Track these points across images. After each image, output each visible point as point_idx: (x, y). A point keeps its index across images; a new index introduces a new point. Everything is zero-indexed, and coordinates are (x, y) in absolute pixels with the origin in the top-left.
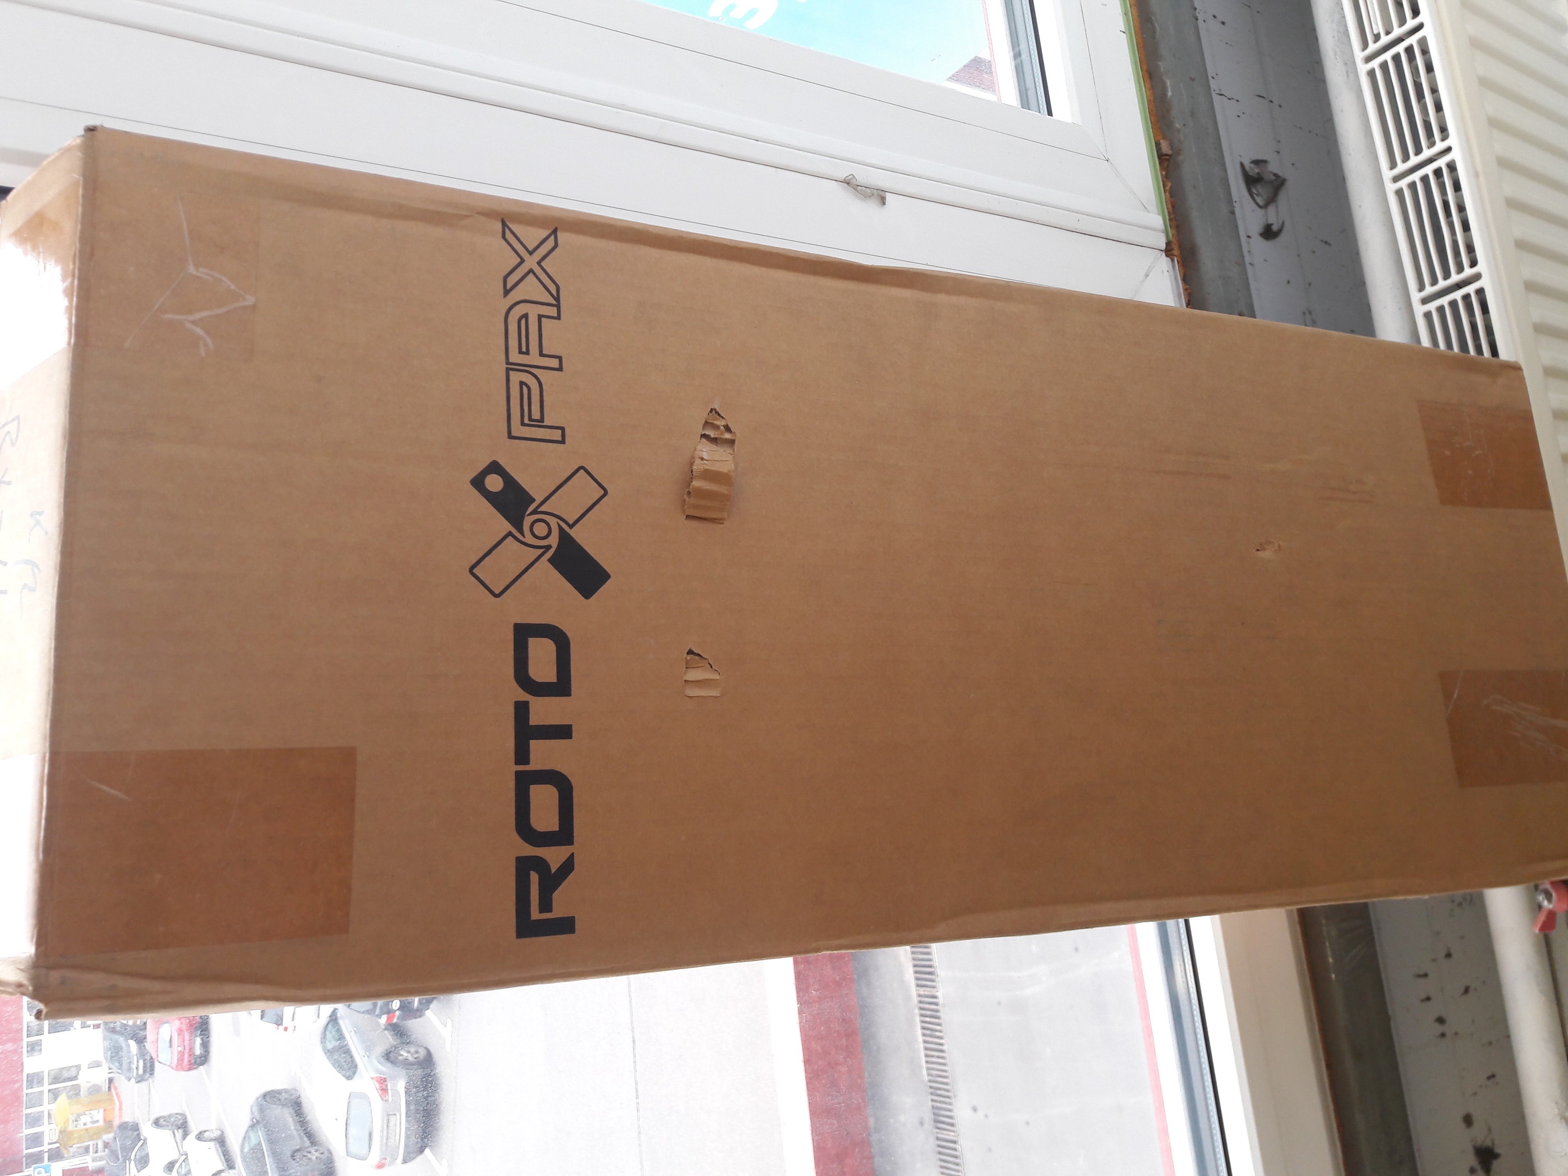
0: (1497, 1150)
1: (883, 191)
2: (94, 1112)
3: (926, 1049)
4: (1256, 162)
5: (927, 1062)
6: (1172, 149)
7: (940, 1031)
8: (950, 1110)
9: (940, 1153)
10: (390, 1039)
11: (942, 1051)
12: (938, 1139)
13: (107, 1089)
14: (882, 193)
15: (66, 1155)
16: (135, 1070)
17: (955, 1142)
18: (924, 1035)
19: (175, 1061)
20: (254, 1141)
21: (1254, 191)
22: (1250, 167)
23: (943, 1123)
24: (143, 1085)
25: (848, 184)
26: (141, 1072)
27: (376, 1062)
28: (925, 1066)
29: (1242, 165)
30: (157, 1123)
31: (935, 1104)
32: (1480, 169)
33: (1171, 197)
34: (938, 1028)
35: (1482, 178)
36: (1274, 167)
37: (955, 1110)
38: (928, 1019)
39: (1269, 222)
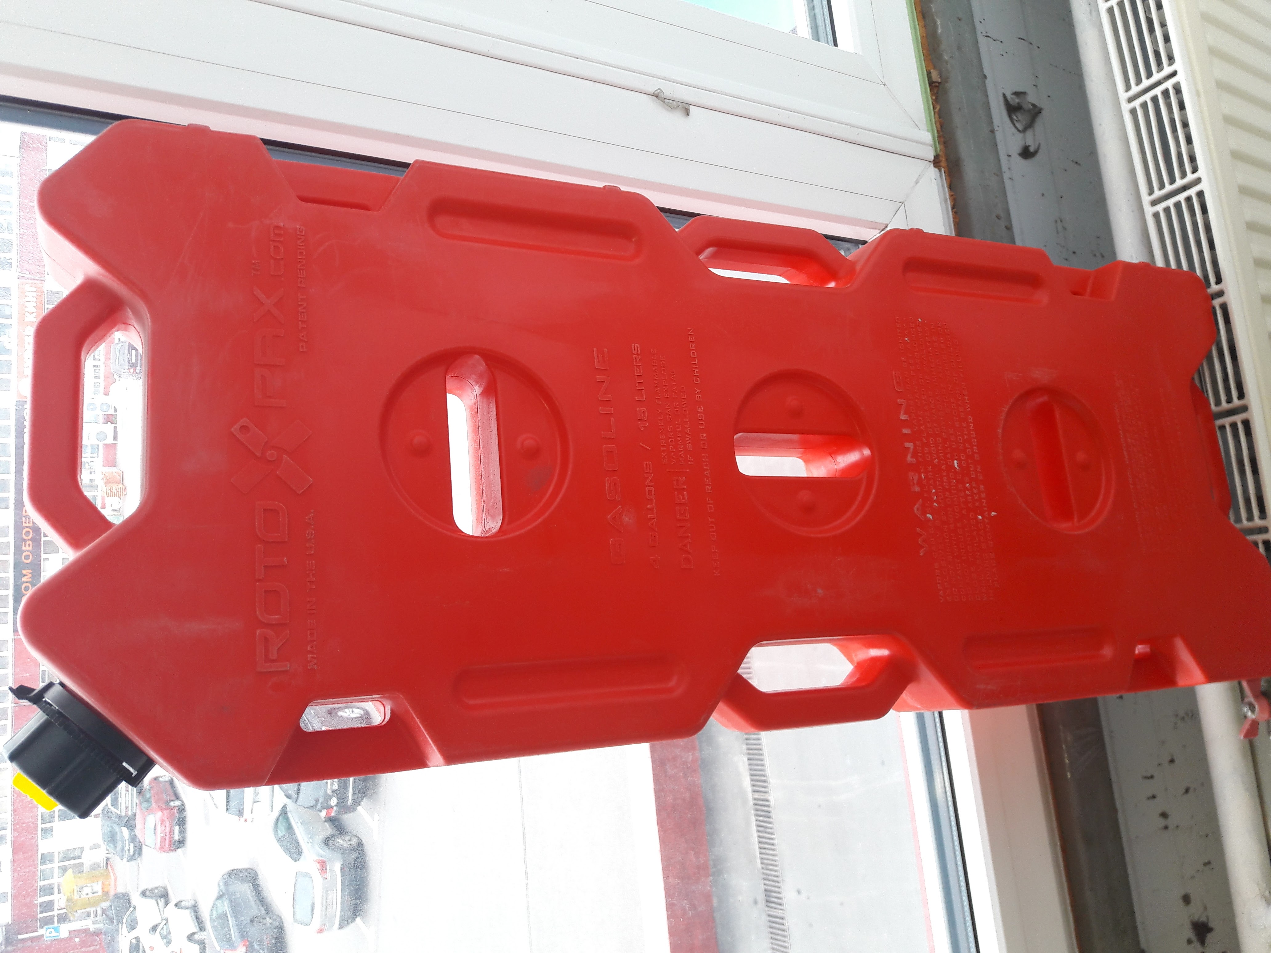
0: (1211, 925)
1: (687, 104)
2: (95, 885)
3: (760, 842)
4: (1017, 94)
5: (761, 853)
6: (941, 77)
7: (771, 828)
8: (779, 893)
9: (771, 927)
10: (329, 830)
11: (773, 844)
12: (769, 916)
13: (105, 868)
14: (687, 106)
15: (72, 919)
16: (127, 851)
17: (782, 918)
18: (758, 831)
19: (158, 845)
20: (220, 910)
21: (1015, 117)
22: (1012, 98)
23: (773, 902)
24: (134, 863)
25: (657, 97)
26: (131, 853)
27: (317, 848)
28: (759, 856)
29: (1004, 96)
30: (144, 894)
31: (767, 887)
32: (1201, 89)
33: (940, 118)
34: (770, 825)
35: (1202, 96)
36: (1032, 98)
37: (783, 892)
38: (761, 818)
39: (1027, 144)
